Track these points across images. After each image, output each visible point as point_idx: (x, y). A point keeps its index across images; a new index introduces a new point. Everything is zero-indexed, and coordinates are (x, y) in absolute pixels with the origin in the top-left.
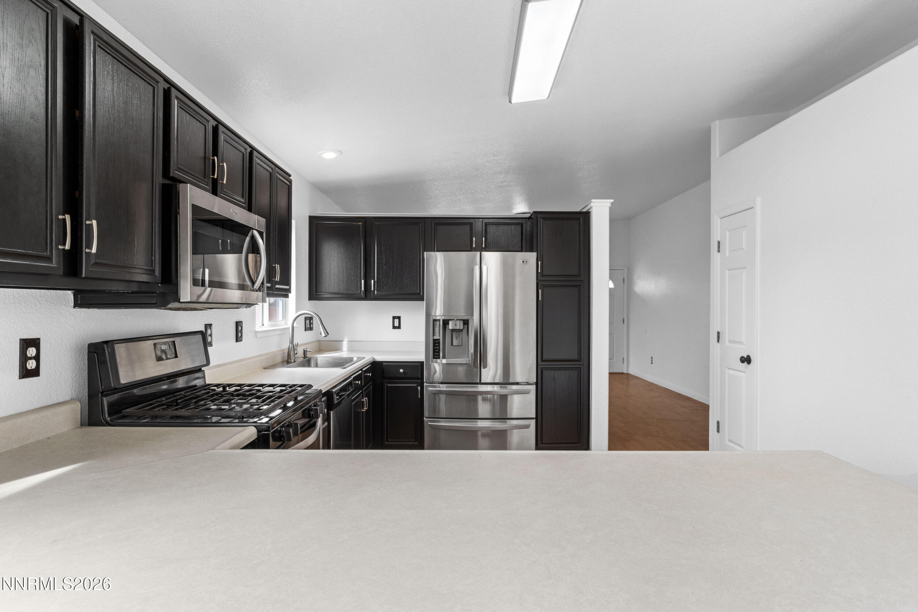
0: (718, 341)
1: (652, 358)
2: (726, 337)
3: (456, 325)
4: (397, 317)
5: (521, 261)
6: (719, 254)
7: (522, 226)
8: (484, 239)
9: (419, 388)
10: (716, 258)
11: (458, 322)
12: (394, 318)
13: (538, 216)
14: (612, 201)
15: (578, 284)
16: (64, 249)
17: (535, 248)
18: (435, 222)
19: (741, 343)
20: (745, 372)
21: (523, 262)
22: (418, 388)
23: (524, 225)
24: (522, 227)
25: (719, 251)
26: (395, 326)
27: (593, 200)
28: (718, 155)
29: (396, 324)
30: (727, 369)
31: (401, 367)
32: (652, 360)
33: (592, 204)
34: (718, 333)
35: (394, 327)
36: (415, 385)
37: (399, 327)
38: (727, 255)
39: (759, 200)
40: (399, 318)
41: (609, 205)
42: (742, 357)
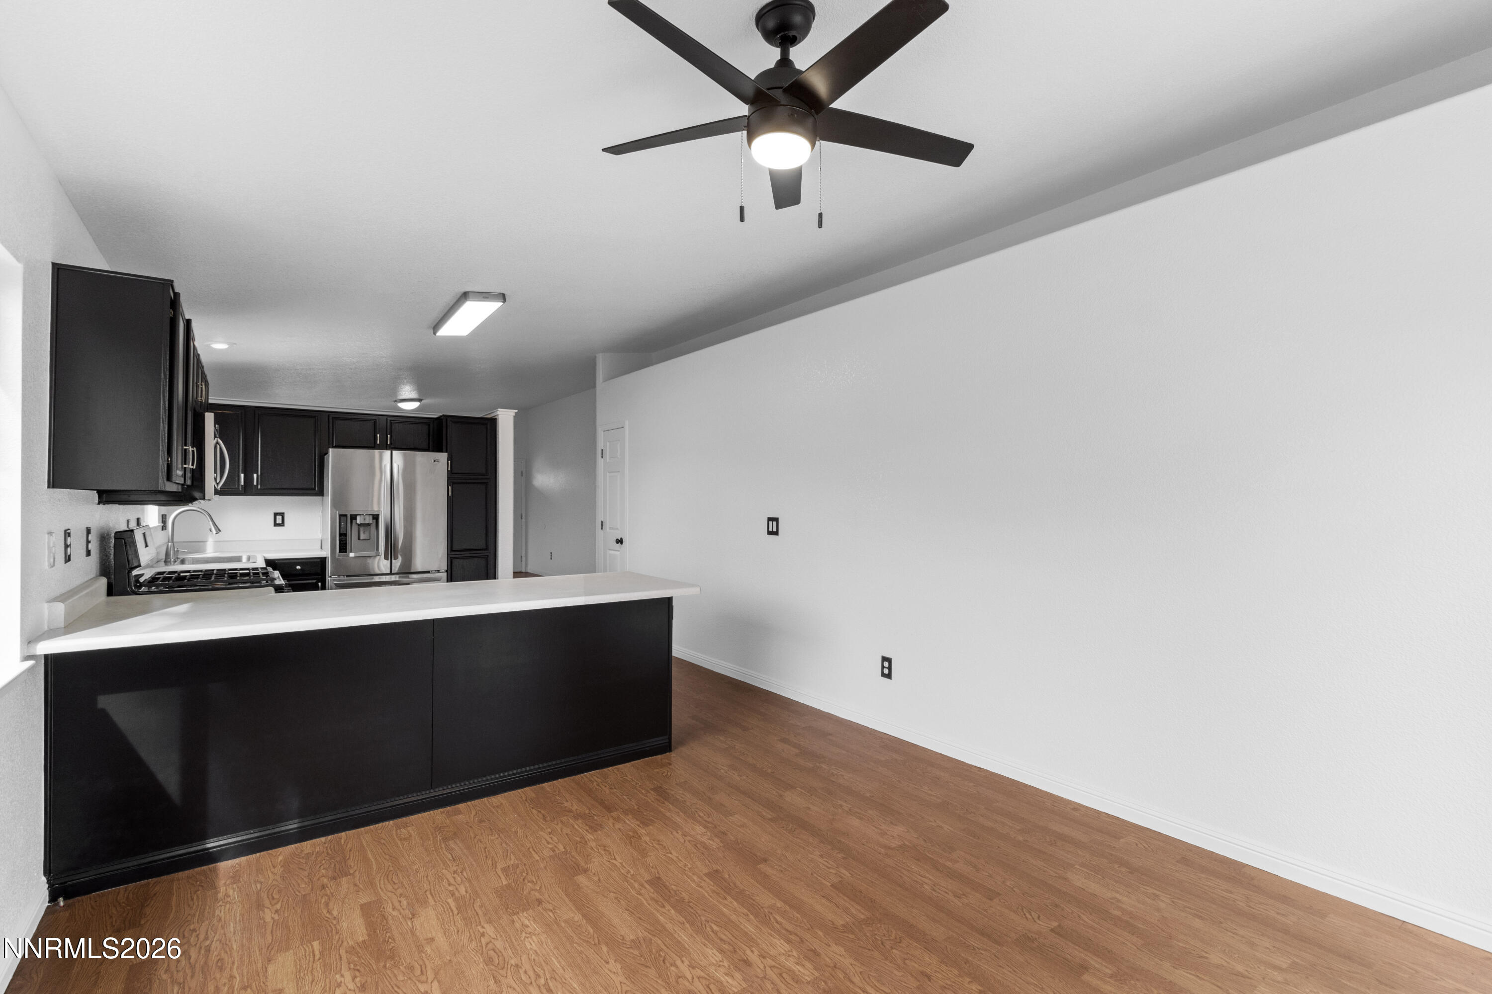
0: (602, 529)
1: (551, 553)
2: (607, 525)
3: (365, 519)
4: (280, 513)
5: (433, 460)
6: (602, 459)
7: (429, 425)
8: (389, 436)
9: (320, 584)
10: (600, 462)
11: (367, 517)
12: (276, 514)
13: (448, 419)
14: (517, 411)
15: (486, 481)
16: (192, 468)
17: (444, 448)
18: (333, 416)
19: (617, 529)
20: (619, 551)
21: (435, 461)
22: (318, 584)
23: (431, 425)
24: (429, 427)
25: (602, 457)
26: (277, 523)
27: (499, 409)
28: (601, 381)
29: (279, 521)
30: (608, 550)
31: (298, 564)
32: (551, 556)
33: (498, 413)
34: (602, 522)
35: (276, 525)
36: (314, 581)
37: (282, 524)
38: (608, 461)
39: (627, 423)
40: (282, 515)
41: (513, 414)
42: (617, 539)
